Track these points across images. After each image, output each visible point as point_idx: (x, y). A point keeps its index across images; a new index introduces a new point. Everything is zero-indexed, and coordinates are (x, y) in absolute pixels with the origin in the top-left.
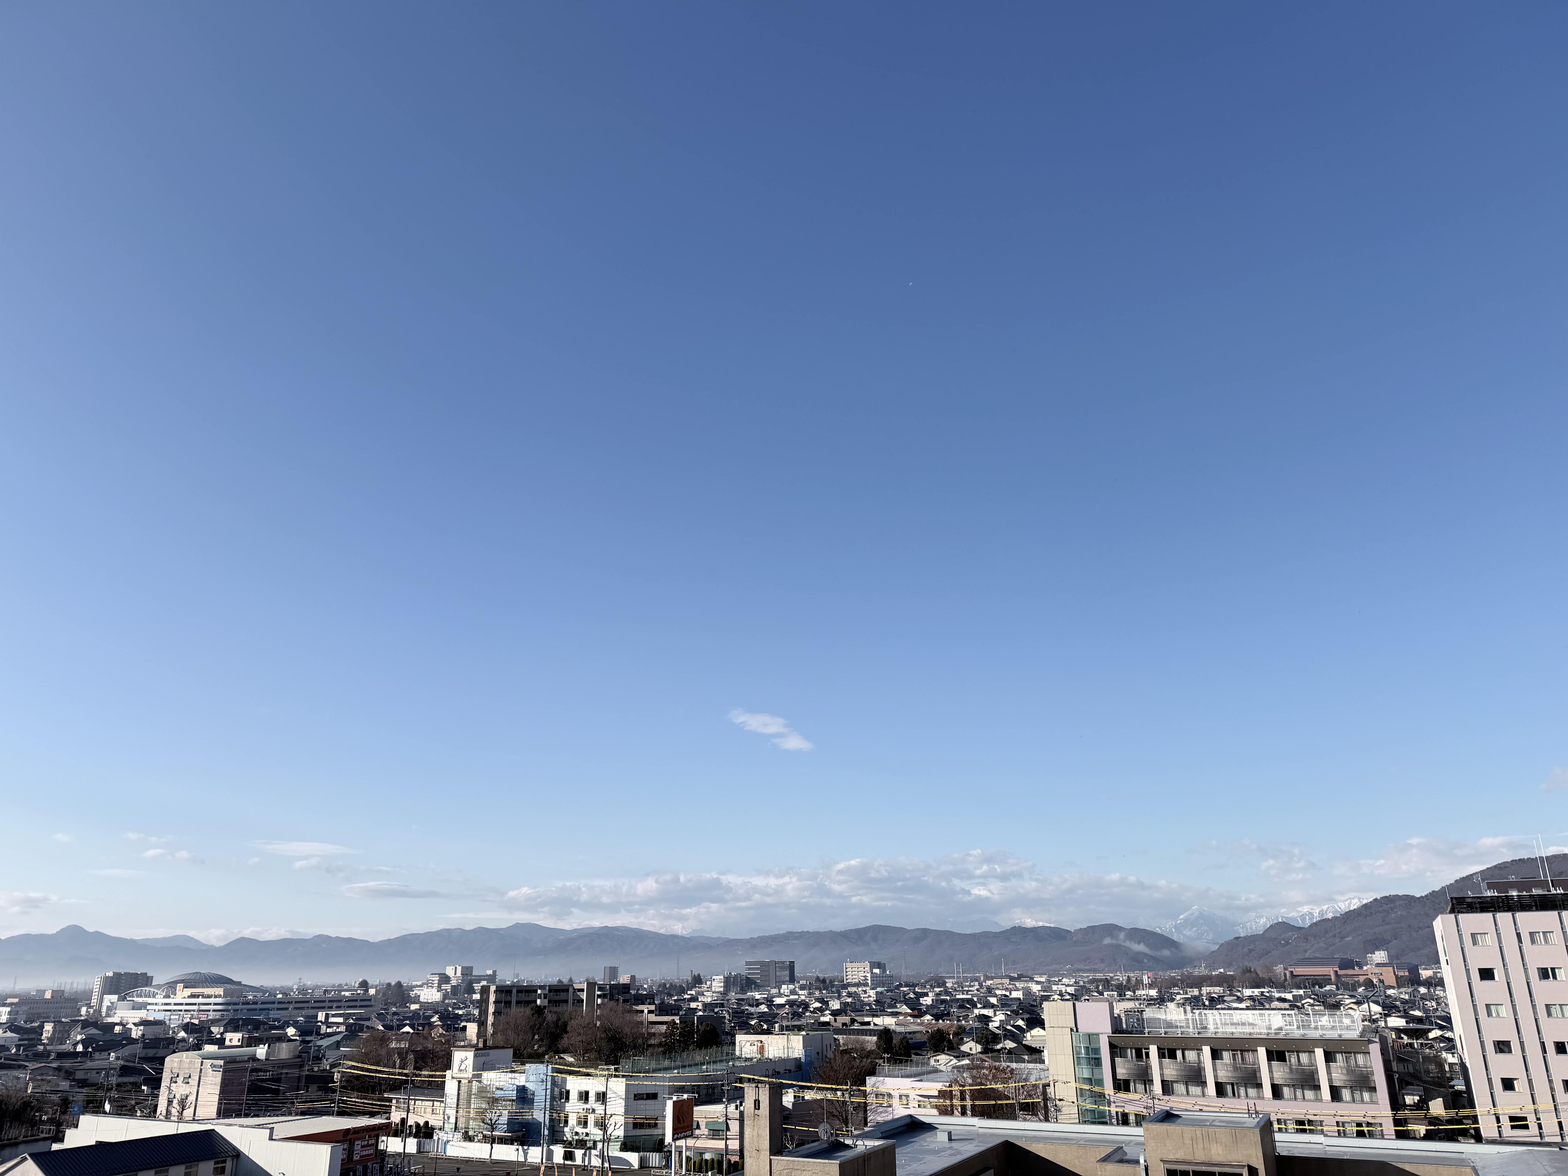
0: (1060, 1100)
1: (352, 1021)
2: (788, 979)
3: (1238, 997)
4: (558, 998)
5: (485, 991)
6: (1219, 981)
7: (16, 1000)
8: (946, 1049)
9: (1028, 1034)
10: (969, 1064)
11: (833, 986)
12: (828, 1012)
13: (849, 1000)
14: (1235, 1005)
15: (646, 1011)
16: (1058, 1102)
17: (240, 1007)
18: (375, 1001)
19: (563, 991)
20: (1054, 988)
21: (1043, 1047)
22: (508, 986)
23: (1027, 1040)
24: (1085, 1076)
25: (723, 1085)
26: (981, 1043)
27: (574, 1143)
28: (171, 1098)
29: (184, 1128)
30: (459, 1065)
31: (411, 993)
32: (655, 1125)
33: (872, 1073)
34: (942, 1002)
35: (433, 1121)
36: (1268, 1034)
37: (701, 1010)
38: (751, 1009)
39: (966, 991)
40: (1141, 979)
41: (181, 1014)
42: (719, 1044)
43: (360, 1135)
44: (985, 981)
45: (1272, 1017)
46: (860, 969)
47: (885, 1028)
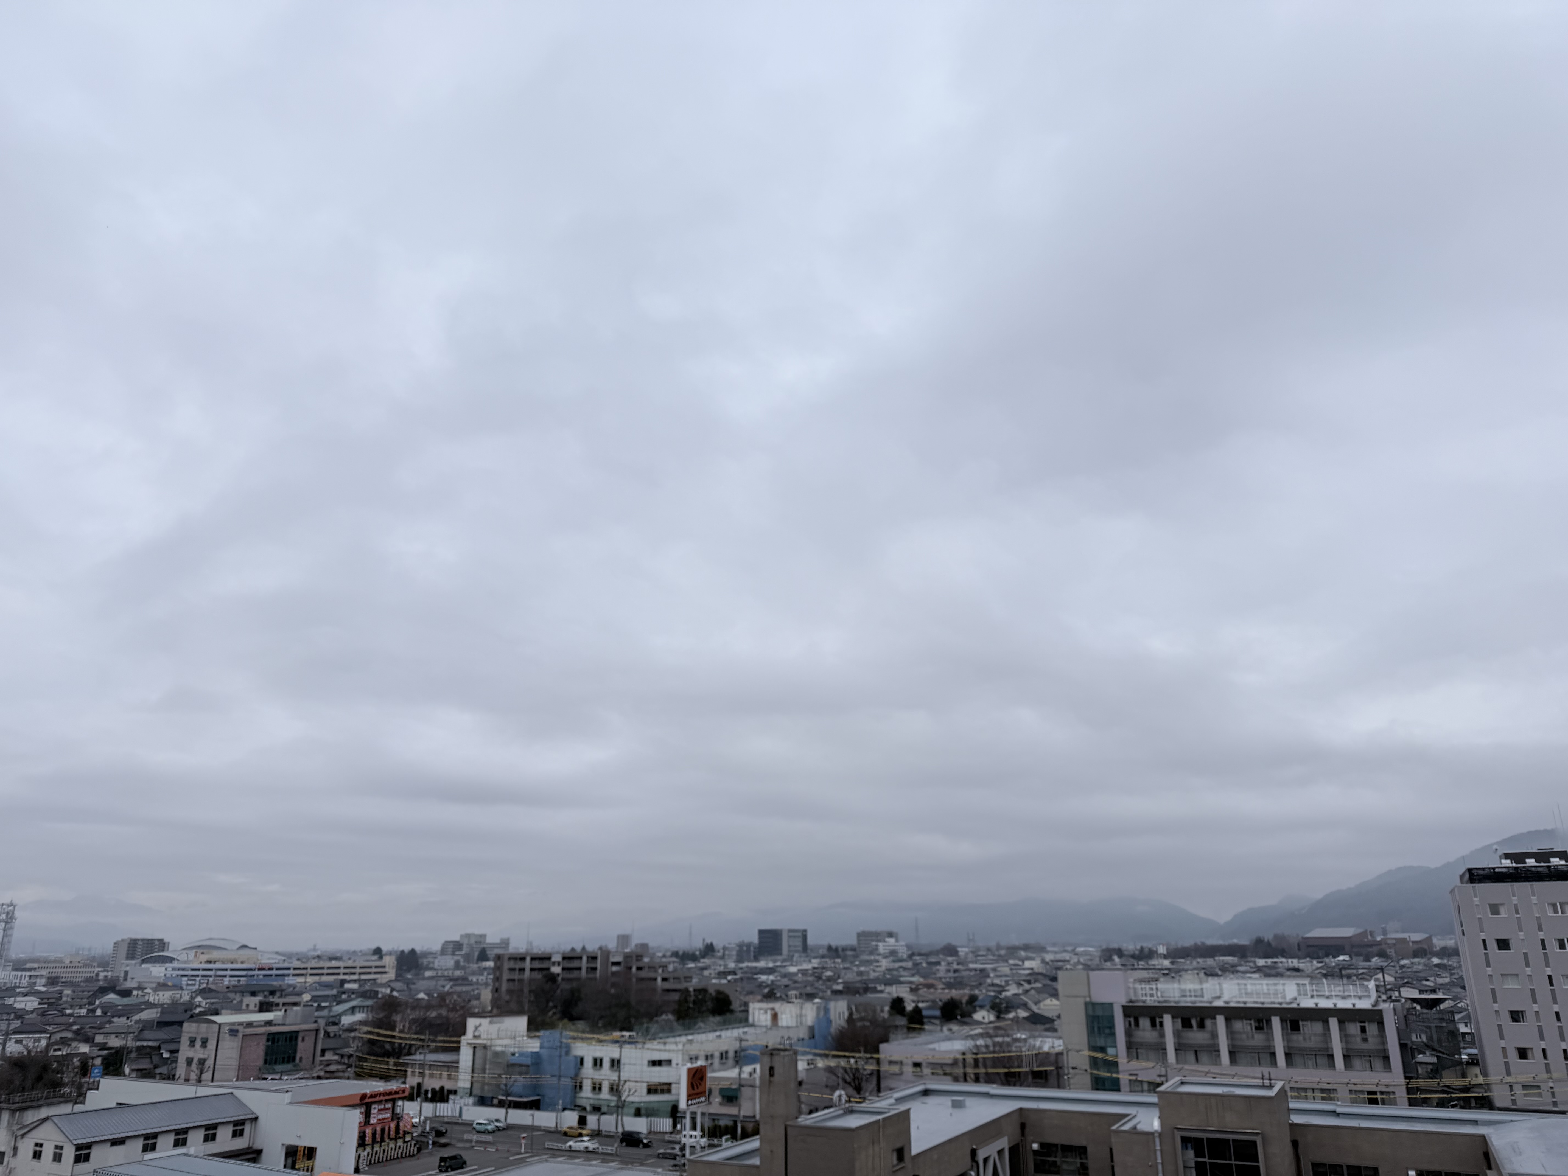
0: (1073, 1068)
1: (368, 987)
2: (800, 948)
3: (1251, 968)
4: (571, 965)
5: (498, 958)
6: (1231, 950)
7: (36, 965)
8: (959, 1017)
9: (1041, 1004)
10: (981, 1034)
11: (846, 956)
12: (840, 981)
13: (862, 969)
14: (1249, 975)
15: (659, 980)
16: (1071, 1071)
17: (256, 972)
18: (389, 968)
19: (577, 958)
20: (1068, 958)
21: (1057, 1016)
22: (521, 954)
23: (1039, 1009)
24: (1098, 1045)
25: (736, 1052)
26: (994, 1012)
27: (588, 1108)
28: (189, 1061)
29: (202, 1091)
30: (474, 1031)
31: (425, 961)
32: (669, 1091)
33: (886, 1040)
34: (956, 971)
35: (448, 1085)
36: (1281, 1004)
37: (714, 978)
38: (763, 978)
39: (979, 960)
40: (1155, 949)
41: (198, 979)
42: (732, 1012)
43: (377, 1099)
44: (997, 950)
45: (1286, 987)
46: (872, 938)
47: (898, 997)
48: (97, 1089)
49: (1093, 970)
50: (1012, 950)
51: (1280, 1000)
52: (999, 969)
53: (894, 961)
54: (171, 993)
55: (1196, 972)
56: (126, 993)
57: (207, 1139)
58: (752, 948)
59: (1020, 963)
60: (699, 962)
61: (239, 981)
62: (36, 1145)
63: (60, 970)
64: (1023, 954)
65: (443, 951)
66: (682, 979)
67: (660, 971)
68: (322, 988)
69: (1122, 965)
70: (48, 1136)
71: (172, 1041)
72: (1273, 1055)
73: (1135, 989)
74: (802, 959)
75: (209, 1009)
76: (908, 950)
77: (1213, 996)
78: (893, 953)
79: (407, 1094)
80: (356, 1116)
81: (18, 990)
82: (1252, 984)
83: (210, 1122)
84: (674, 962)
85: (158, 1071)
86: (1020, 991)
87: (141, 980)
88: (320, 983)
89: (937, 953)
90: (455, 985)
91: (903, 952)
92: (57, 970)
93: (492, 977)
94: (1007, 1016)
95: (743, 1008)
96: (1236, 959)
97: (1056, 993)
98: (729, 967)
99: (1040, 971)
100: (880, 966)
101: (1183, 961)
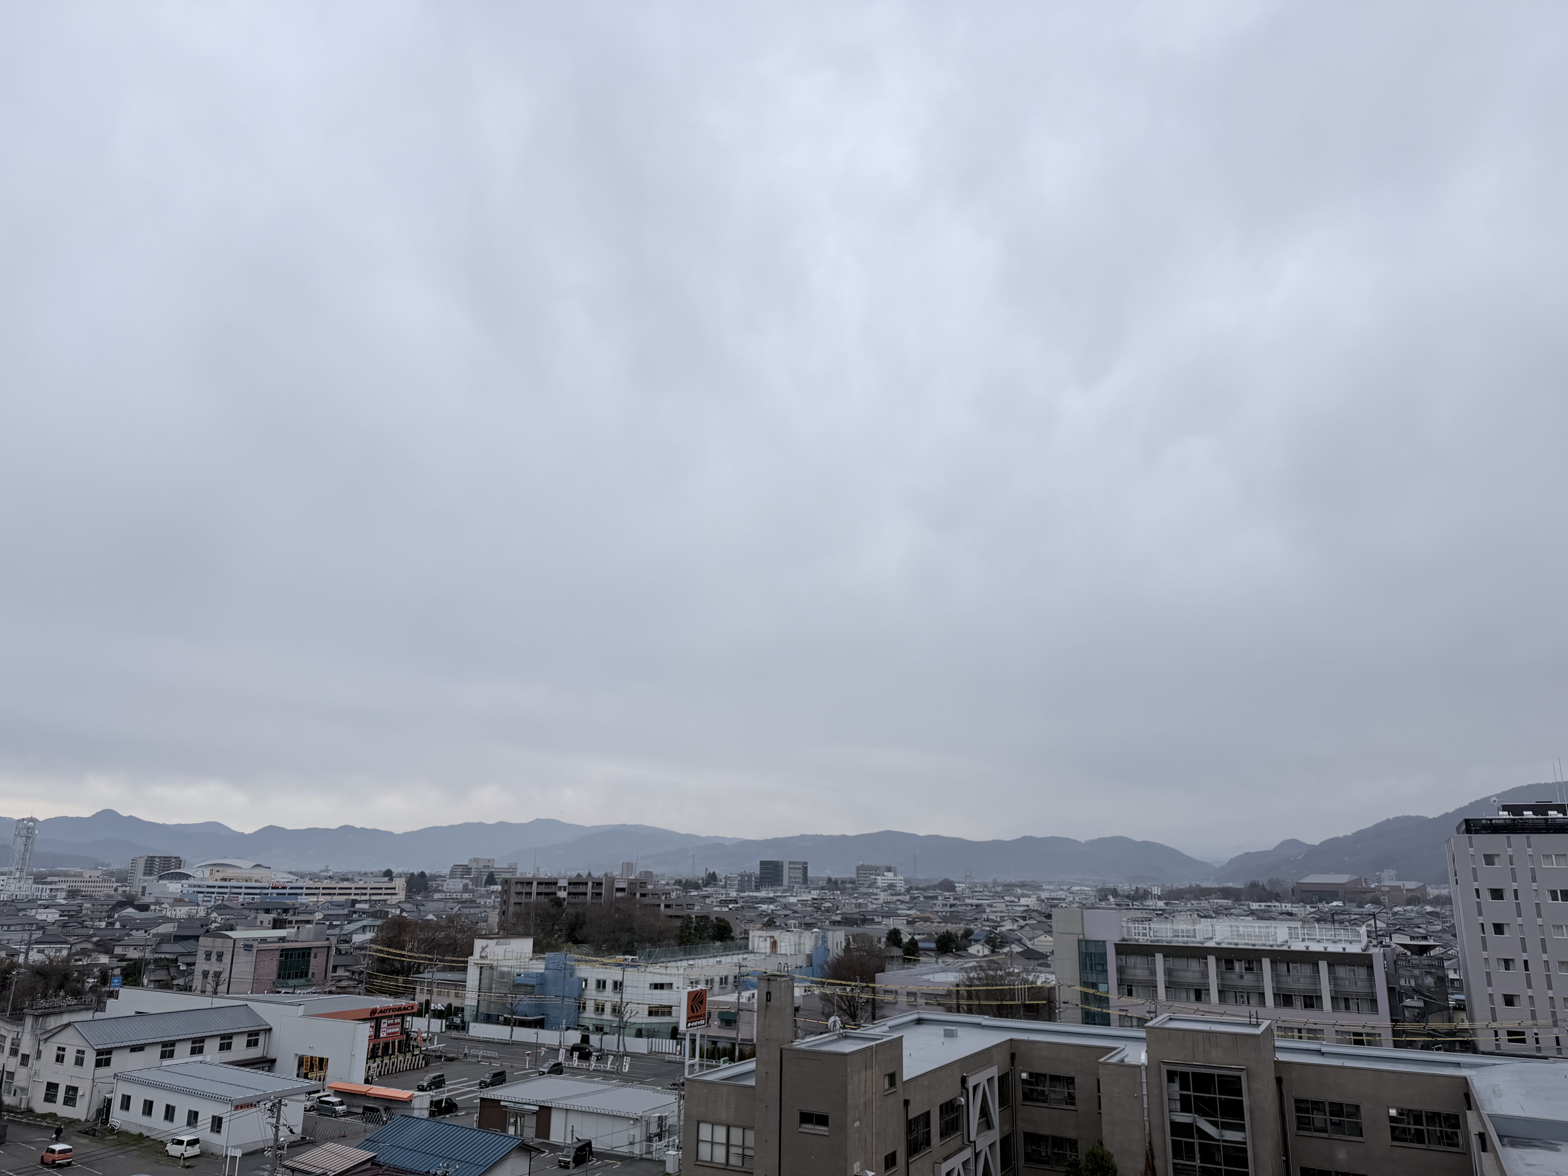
0: (1064, 1003)
1: (378, 908)
2: (800, 880)
3: (1245, 911)
4: (577, 890)
5: (506, 882)
6: (1226, 893)
7: (56, 879)
8: (954, 950)
9: (1036, 940)
10: (975, 967)
11: (845, 888)
12: (839, 912)
13: (860, 901)
14: (1242, 918)
15: (662, 906)
16: (1062, 1005)
17: (270, 891)
18: (399, 890)
19: (582, 884)
20: (1063, 897)
21: (1050, 952)
22: (529, 878)
23: (1033, 944)
24: (1090, 981)
25: (735, 977)
26: (988, 946)
27: (591, 1028)
28: (205, 974)
29: (218, 1002)
30: (481, 952)
31: (434, 884)
32: (670, 1014)
33: (883, 971)
34: (952, 906)
35: (456, 1003)
36: (1272, 946)
37: (715, 906)
38: (764, 907)
39: (976, 896)
40: (1150, 890)
41: (213, 896)
42: (732, 939)
43: (387, 1014)
44: (994, 887)
45: (1278, 930)
46: (871, 872)
47: (895, 929)
48: (117, 998)
49: (1088, 908)
50: (1009, 888)
51: (1271, 943)
52: (994, 905)
53: (892, 895)
54: (187, 908)
55: (1190, 913)
56: (144, 908)
57: (222, 1048)
58: (753, 879)
59: (1016, 900)
60: (702, 891)
61: (253, 899)
62: (59, 1049)
63: (80, 884)
64: (1019, 891)
65: (452, 875)
66: (686, 907)
67: (663, 898)
68: (334, 907)
69: (1117, 905)
70: (71, 1041)
71: (189, 954)
72: (1262, 995)
73: (1128, 928)
74: (802, 890)
75: (225, 925)
76: (905, 885)
77: (1206, 937)
78: (891, 886)
79: (415, 1010)
80: (366, 1029)
81: (39, 902)
82: (1244, 927)
83: (226, 1032)
84: (677, 890)
85: (175, 982)
86: (1015, 927)
87: (158, 895)
88: (331, 902)
89: (934, 888)
90: (463, 907)
91: (901, 886)
92: (77, 884)
93: (499, 900)
94: (1001, 951)
95: (743, 935)
96: (1230, 902)
97: (1050, 929)
98: (731, 895)
99: (1036, 908)
100: (878, 899)
101: (1178, 902)
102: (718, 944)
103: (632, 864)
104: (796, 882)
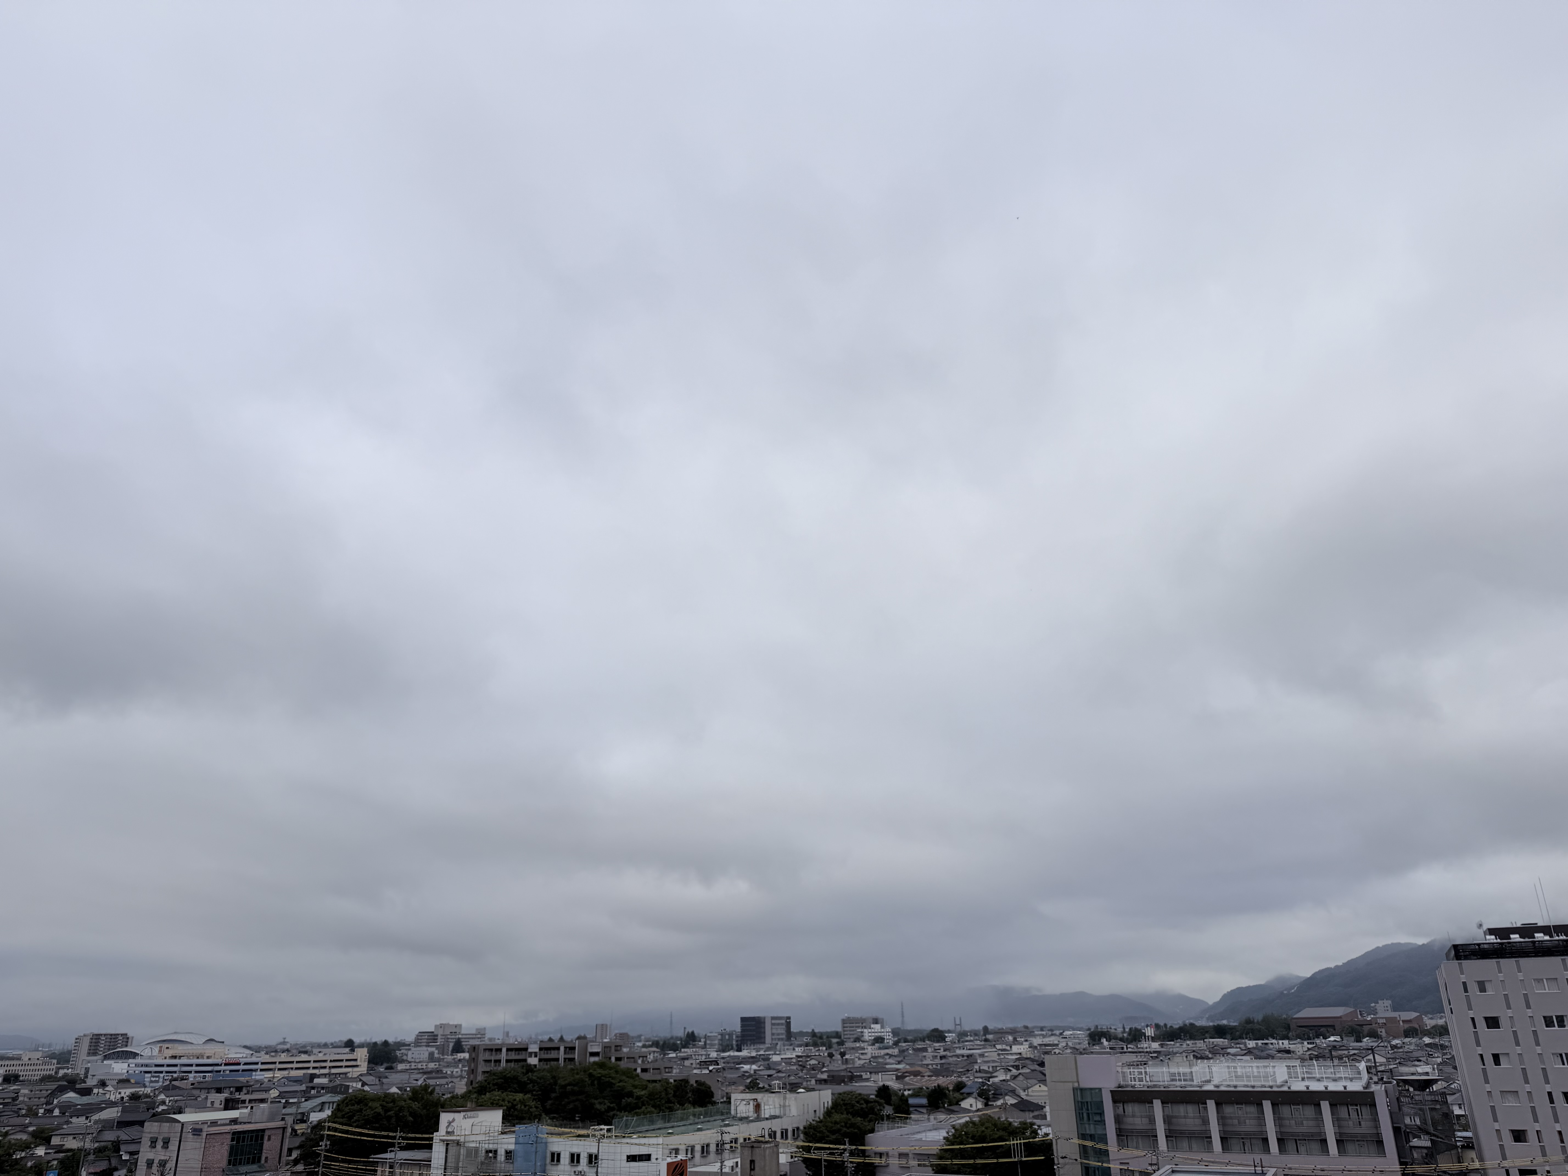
0: (1064, 1158)
1: (338, 1082)
2: (784, 1037)
3: (1242, 1050)
4: (548, 1056)
5: (474, 1049)
6: (1221, 1031)
8: (946, 1105)
9: (1030, 1090)
10: (968, 1122)
11: (831, 1043)
12: (825, 1069)
13: (847, 1057)
14: (1239, 1057)
15: (639, 1070)
16: (1061, 1161)
17: (223, 1068)
18: (361, 1061)
19: (554, 1048)
20: (1056, 1042)
21: (1045, 1103)
22: (498, 1044)
23: (1027, 1095)
24: (1087, 1132)
25: (717, 1145)
26: (982, 1100)
28: (150, 1163)
30: (447, 1127)
31: (398, 1053)
33: (872, 1131)
34: (942, 1058)
36: (1271, 1087)
37: (695, 1068)
38: (746, 1067)
39: (967, 1045)
40: (1144, 1031)
41: (161, 1075)
42: (714, 1103)
44: (985, 1035)
45: (1276, 1069)
46: (857, 1025)
47: (884, 1085)
49: (1081, 1053)
50: (1000, 1035)
51: (1271, 1084)
52: (986, 1054)
53: (880, 1048)
54: (133, 1090)
55: (1184, 1054)
56: (86, 1091)
58: (734, 1037)
59: (1008, 1048)
60: (680, 1051)
61: (204, 1077)
63: (17, 1068)
64: (1011, 1038)
65: (417, 1043)
66: (663, 1070)
67: (640, 1061)
68: (291, 1083)
69: (1111, 1048)
71: (133, 1141)
72: (1266, 1140)
73: (1123, 1073)
74: (786, 1047)
75: (173, 1107)
76: (894, 1037)
77: (1203, 1079)
78: (879, 1040)
82: (1242, 1067)
84: (654, 1052)
85: (116, 1173)
86: (1008, 1078)
87: (102, 1078)
88: (287, 1078)
89: (923, 1038)
90: (428, 1078)
92: (14, 1068)
93: (467, 1069)
94: (994, 1104)
95: (725, 1099)
96: (1226, 1040)
97: (1044, 1079)
98: (711, 1056)
99: (1028, 1056)
100: (866, 1054)
101: (1172, 1043)
102: (698, 1110)
103: (607, 1025)
104: (779, 1039)
